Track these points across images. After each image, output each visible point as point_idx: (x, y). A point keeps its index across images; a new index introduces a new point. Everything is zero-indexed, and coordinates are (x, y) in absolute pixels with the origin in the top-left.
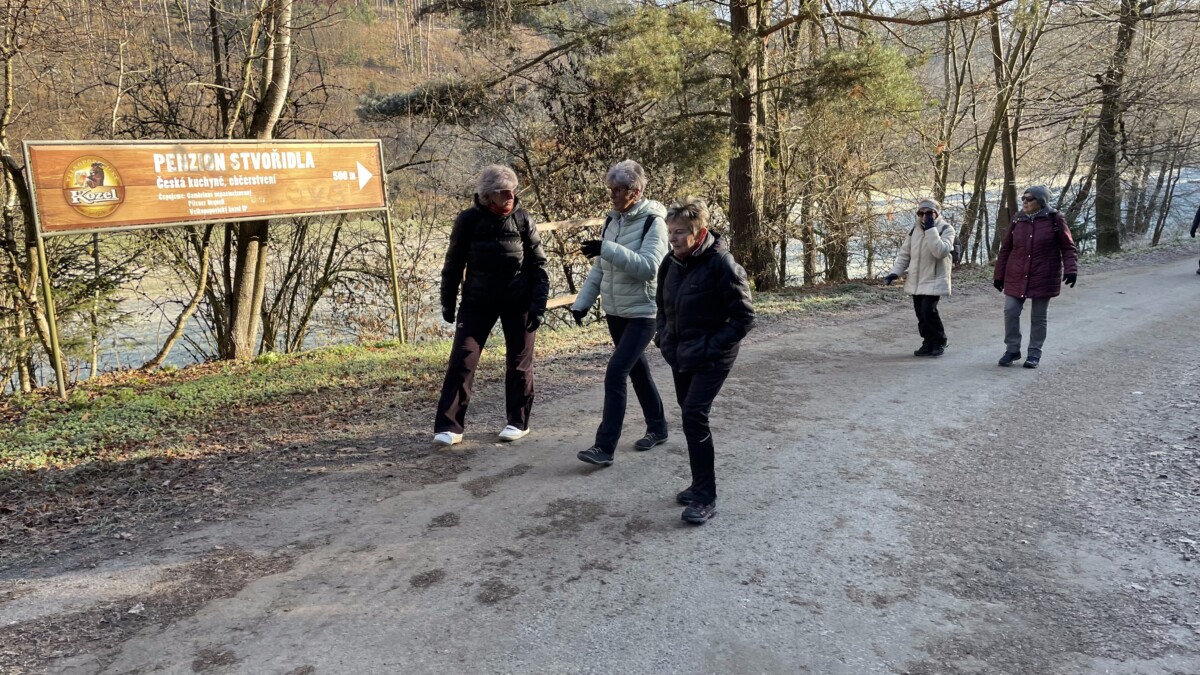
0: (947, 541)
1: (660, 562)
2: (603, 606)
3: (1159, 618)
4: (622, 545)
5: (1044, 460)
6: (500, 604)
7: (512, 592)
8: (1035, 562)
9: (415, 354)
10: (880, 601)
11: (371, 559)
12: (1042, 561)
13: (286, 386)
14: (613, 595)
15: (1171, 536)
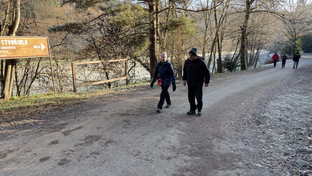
0: (189, 142)
1: (113, 151)
2: (94, 164)
3: (236, 160)
4: (104, 147)
5: (217, 121)
6: (64, 165)
7: (69, 162)
8: (209, 146)
9: (58, 97)
10: (169, 158)
11: (30, 154)
12: (211, 146)
13: (18, 106)
14: (98, 161)
15: (243, 139)
